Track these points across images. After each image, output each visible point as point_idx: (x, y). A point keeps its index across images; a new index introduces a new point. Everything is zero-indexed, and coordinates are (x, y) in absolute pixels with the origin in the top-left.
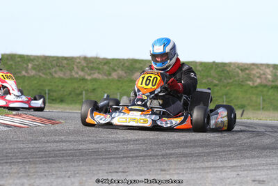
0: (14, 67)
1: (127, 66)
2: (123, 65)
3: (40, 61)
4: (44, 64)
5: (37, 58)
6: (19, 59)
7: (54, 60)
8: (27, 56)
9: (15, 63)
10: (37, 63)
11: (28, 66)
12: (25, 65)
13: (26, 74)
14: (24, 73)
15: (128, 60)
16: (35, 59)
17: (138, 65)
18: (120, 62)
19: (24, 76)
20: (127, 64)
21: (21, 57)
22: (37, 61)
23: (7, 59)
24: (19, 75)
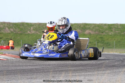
0: (23, 29)
1: (82, 27)
2: (80, 26)
3: (37, 25)
4: (39, 27)
5: (35, 24)
6: (26, 25)
7: (44, 25)
8: (30, 23)
9: (24, 27)
10: (35, 27)
11: (31, 28)
12: (29, 28)
13: (30, 33)
14: (29, 32)
15: (83, 24)
16: (34, 25)
17: (87, 27)
18: (78, 25)
19: (29, 34)
20: (82, 26)
21: (27, 24)
22: (36, 26)
23: (20, 25)
24: (26, 33)
